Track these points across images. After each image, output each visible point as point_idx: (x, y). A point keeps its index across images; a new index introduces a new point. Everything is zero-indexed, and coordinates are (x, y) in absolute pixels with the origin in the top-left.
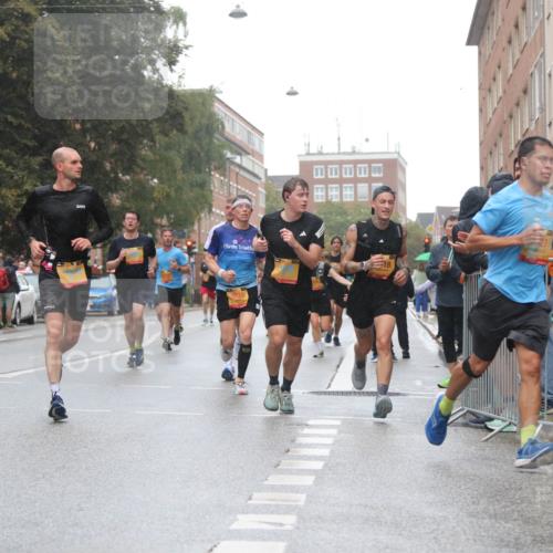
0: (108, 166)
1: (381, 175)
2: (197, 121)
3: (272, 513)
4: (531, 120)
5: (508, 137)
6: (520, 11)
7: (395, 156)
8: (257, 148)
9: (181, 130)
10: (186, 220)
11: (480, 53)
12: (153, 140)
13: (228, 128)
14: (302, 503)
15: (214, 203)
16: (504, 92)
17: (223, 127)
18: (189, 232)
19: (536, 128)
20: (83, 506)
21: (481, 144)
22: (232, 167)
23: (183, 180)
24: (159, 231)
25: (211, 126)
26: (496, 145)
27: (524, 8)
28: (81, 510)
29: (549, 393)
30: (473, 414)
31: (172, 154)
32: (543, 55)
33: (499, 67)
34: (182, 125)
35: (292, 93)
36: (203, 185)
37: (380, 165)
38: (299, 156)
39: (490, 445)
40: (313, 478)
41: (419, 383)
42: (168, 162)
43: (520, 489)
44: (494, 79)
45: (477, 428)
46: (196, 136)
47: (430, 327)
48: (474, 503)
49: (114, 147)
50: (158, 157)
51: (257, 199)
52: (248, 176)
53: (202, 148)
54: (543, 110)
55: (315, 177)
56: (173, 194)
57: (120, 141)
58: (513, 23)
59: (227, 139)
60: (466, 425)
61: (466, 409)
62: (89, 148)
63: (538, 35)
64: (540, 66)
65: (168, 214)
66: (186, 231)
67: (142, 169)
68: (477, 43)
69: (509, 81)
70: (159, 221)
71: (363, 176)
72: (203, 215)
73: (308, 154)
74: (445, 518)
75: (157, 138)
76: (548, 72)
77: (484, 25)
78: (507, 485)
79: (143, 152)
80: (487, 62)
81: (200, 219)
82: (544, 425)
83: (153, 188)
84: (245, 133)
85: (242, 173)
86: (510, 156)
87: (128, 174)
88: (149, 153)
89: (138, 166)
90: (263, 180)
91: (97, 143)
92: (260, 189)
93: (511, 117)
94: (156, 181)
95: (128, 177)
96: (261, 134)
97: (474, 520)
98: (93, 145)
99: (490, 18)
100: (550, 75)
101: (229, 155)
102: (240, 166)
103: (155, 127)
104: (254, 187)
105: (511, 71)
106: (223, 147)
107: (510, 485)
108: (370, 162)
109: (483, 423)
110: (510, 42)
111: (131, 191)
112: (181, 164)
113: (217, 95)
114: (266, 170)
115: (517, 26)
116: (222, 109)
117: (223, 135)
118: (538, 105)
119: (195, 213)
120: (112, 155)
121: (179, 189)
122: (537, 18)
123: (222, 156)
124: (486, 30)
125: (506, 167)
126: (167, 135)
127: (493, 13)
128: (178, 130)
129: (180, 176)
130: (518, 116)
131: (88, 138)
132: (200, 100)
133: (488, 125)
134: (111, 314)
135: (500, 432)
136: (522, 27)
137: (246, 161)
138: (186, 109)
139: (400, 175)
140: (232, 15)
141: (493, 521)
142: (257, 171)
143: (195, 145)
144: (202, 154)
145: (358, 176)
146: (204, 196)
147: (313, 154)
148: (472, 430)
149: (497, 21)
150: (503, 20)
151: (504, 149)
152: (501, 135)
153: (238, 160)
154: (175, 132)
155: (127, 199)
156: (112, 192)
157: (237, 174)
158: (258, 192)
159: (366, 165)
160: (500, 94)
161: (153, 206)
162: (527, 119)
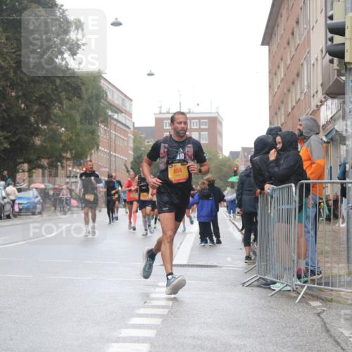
0: (32, 120)
1: (207, 127)
2: (90, 91)
3: (135, 342)
4: (302, 93)
5: (287, 104)
6: (295, 24)
7: (216, 115)
8: (128, 109)
9: (80, 97)
10: (82, 155)
11: (270, 50)
12: (62, 104)
13: (110, 97)
14: (154, 336)
15: (100, 144)
16: (285, 75)
17: (107, 96)
18: (84, 162)
19: (305, 98)
20: (13, 337)
21: (270, 107)
22: (112, 121)
23: (81, 128)
24: (65, 161)
25: (99, 95)
26: (279, 108)
27: (297, 23)
28: (12, 339)
29: (311, 266)
30: (263, 279)
31: (73, 112)
32: (309, 52)
33: (282, 59)
34: (79, 94)
35: (150, 74)
36: (93, 132)
37: (206, 120)
38: (155, 114)
39: (274, 299)
40: (161, 320)
41: (229, 259)
42: (71, 117)
43: (293, 327)
44: (279, 67)
45: (265, 288)
46: (89, 101)
47: (237, 223)
48: (263, 336)
49: (36, 107)
50: (65, 114)
51: (128, 141)
52: (122, 126)
53: (93, 109)
54: (309, 86)
55: (165, 128)
56: (74, 138)
57: (41, 104)
58: (291, 31)
59: (109, 103)
60: (258, 286)
61: (259, 276)
62: (21, 108)
63: (306, 40)
64: (308, 59)
65: (71, 150)
66: (82, 161)
67: (55, 122)
68: (268, 44)
69: (287, 68)
70: (64, 155)
71: (195, 127)
72: (93, 151)
73: (160, 113)
74: (245, 346)
75: (64, 101)
76: (312, 62)
77: (272, 33)
78: (284, 324)
79: (55, 111)
80: (274, 57)
81: (91, 154)
82: (308, 287)
83: (61, 133)
84: (120, 99)
85: (119, 125)
86: (288, 115)
87: (46, 125)
88: (59, 112)
89: (52, 120)
90: (132, 129)
91: (25, 105)
92: (130, 135)
93: (289, 91)
94: (63, 129)
95: (45, 127)
96: (131, 100)
97: (263, 347)
98: (23, 106)
99: (276, 29)
100: (313, 65)
101: (110, 113)
102: (117, 121)
103: (63, 95)
104: (126, 134)
105: (289, 62)
106: (107, 108)
107: (286, 324)
108: (200, 119)
109: (269, 285)
110: (288, 43)
111: (48, 136)
112: (79, 119)
113: (103, 75)
114: (134, 123)
115: (293, 34)
116: (106, 84)
117: (106, 101)
118: (306, 83)
119: (88, 150)
120: (35, 113)
121: (78, 135)
122: (306, 28)
123: (106, 114)
124: (273, 36)
125: (286, 122)
126: (70, 100)
127: (278, 26)
128: (77, 97)
129: (79, 126)
130: (293, 90)
131: (20, 102)
132: (92, 78)
133: (275, 96)
134: (34, 214)
135: (280, 291)
136: (296, 34)
137: (121, 117)
138: (83, 84)
139: (219, 127)
140: (112, 24)
141: (275, 347)
142: (128, 124)
143: (89, 107)
144: (93, 113)
145: (192, 127)
146: (93, 139)
147: (164, 113)
148: (262, 289)
149: (280, 30)
150: (284, 30)
151: (284, 111)
152: (282, 103)
153: (116, 116)
154: (76, 98)
155: (44, 141)
156: (35, 136)
157: (115, 125)
158: (128, 137)
159: (197, 121)
160: (283, 76)
161: (61, 145)
162: (299, 92)
